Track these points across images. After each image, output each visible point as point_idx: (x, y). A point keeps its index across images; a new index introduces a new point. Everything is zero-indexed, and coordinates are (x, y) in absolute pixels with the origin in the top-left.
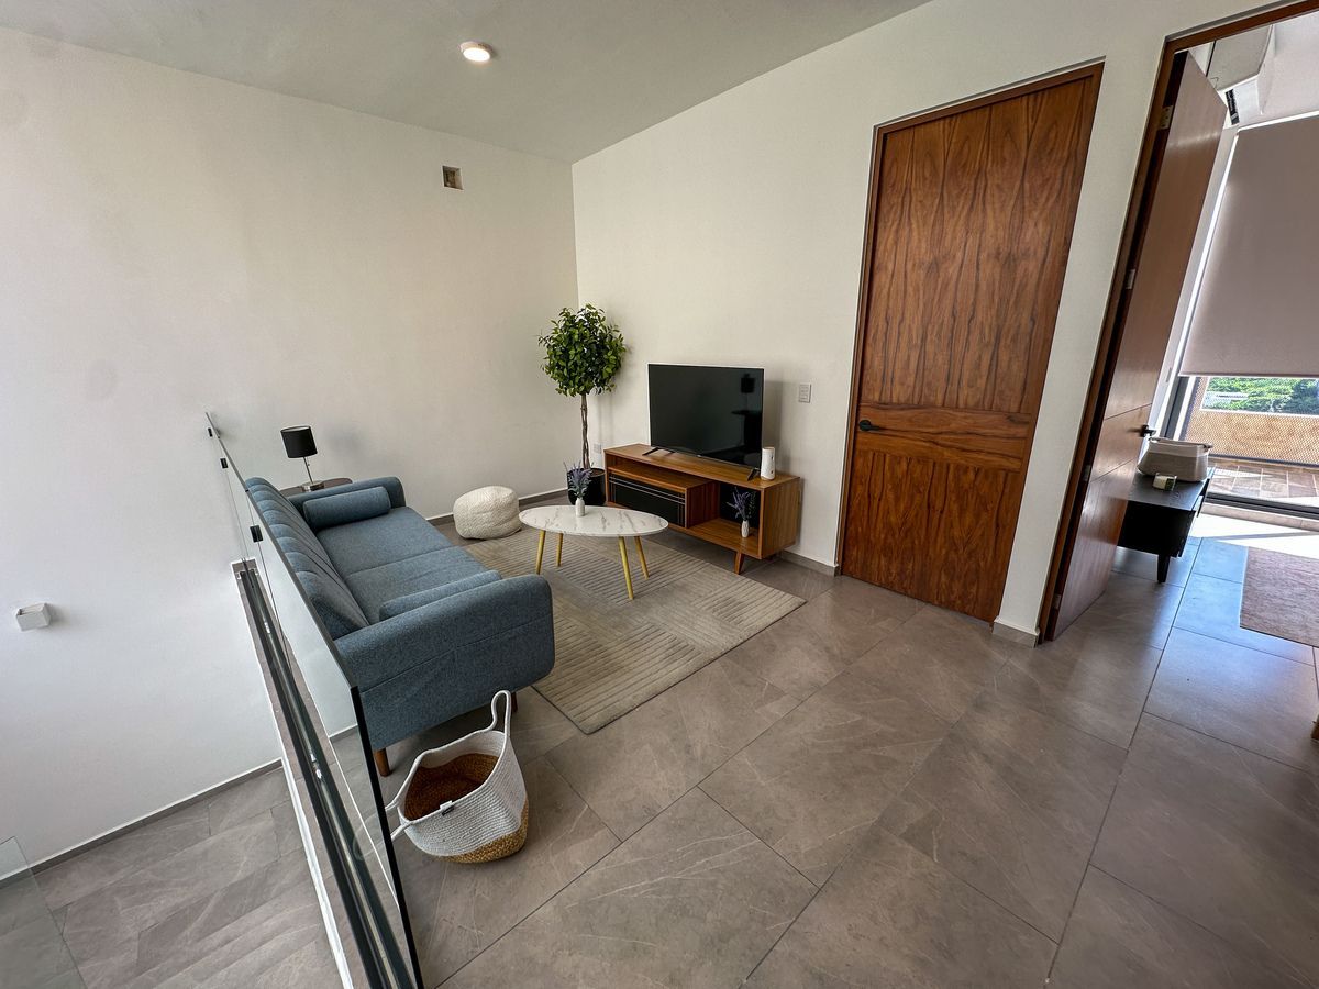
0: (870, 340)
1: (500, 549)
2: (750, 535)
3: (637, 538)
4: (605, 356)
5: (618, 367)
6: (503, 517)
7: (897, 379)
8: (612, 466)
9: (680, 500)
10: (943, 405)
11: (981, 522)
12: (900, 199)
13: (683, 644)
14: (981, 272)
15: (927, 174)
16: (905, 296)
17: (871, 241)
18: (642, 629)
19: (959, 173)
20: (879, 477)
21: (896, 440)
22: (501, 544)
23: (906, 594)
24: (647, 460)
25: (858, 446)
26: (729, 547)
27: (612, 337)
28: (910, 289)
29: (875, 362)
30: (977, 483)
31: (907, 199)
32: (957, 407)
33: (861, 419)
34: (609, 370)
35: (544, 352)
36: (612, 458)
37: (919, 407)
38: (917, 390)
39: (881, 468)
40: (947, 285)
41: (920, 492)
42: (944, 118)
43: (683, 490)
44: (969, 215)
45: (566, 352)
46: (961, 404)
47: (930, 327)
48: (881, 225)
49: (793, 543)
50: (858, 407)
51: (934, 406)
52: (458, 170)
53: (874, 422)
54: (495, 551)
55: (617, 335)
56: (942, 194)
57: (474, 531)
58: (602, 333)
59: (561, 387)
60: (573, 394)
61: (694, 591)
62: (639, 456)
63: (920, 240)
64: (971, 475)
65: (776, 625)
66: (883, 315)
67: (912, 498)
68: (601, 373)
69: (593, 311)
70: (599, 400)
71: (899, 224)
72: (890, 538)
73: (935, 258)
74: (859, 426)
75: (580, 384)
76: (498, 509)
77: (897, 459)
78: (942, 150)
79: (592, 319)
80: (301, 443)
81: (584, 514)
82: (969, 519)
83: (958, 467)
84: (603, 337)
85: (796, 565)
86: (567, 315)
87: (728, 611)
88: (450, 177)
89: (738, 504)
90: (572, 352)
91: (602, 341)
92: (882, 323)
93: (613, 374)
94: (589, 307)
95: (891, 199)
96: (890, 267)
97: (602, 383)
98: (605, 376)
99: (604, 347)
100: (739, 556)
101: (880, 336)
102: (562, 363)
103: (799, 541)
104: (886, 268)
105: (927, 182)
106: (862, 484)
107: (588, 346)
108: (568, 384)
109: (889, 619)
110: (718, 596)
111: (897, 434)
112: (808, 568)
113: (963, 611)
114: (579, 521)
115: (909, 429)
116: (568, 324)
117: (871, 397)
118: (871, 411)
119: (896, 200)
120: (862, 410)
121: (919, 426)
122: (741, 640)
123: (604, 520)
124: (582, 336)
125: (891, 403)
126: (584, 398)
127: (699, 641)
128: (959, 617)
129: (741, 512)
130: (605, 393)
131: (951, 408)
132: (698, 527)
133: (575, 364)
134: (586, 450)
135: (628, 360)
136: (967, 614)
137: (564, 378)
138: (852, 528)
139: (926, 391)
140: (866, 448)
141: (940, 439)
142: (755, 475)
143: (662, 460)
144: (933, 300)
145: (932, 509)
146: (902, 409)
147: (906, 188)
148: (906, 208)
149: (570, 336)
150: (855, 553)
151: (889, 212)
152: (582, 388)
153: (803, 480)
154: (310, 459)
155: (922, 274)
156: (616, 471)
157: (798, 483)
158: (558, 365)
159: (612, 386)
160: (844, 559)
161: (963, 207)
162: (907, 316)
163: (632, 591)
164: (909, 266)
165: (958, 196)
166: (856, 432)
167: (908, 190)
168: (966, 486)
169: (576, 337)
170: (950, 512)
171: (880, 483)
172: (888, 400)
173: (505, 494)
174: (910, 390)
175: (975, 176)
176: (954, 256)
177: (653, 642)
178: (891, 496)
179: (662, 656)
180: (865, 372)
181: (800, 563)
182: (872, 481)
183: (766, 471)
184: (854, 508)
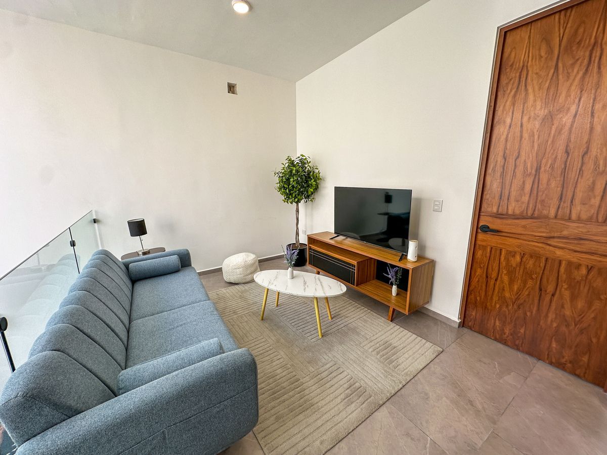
0: (490, 171)
1: (246, 291)
2: (397, 294)
3: (327, 298)
4: (310, 182)
5: (317, 188)
6: (248, 272)
7: (512, 198)
8: (311, 244)
9: (352, 269)
10: (556, 217)
11: (593, 308)
12: (518, 75)
13: (357, 385)
14: (596, 119)
15: (543, 54)
16: (521, 140)
17: (493, 104)
18: (328, 366)
19: (574, 48)
20: (496, 265)
21: (511, 240)
22: (246, 288)
23: (518, 349)
24: (332, 242)
25: (478, 242)
26: (384, 302)
27: (314, 172)
28: (526, 135)
29: (494, 185)
30: (590, 277)
31: (524, 73)
32: (570, 219)
33: (481, 224)
34: (312, 190)
35: (277, 180)
36: (311, 240)
37: (532, 217)
38: (531, 206)
39: (497, 259)
40: (561, 129)
41: (532, 278)
42: (560, 11)
43: (355, 263)
44: (583, 78)
45: (288, 180)
46: (574, 216)
47: (544, 161)
48: (500, 94)
49: (428, 302)
50: (479, 215)
51: (547, 217)
52: (236, 85)
53: (492, 226)
54: (242, 292)
55: (317, 171)
56: (557, 65)
57: (232, 279)
58: (309, 170)
59: (285, 199)
60: (291, 203)
61: (363, 333)
62: (327, 240)
63: (535, 101)
64: (584, 271)
65: (424, 371)
66: (501, 154)
67: (525, 282)
68: (307, 192)
69: (304, 158)
70: (306, 207)
71: (516, 92)
72: (504, 309)
73: (550, 112)
74: (479, 229)
75: (295, 197)
76: (246, 267)
77: (512, 254)
78: (558, 34)
79: (303, 162)
80: (138, 228)
81: (293, 277)
82: (580, 304)
83: (570, 263)
84: (309, 172)
85: (429, 316)
86: (290, 160)
87: (388, 354)
88: (231, 88)
89: (391, 275)
90: (292, 180)
91: (309, 174)
92: (500, 159)
93: (314, 192)
94: (302, 155)
95: (511, 74)
96: (508, 120)
97: (308, 197)
98: (310, 193)
99: (309, 178)
100: (391, 310)
101: (499, 169)
102: (286, 186)
103: (431, 300)
104: (504, 122)
105: (543, 59)
106: (481, 267)
107: (301, 177)
108: (289, 198)
109: (512, 374)
110: (378, 340)
111: (511, 235)
112: (438, 320)
113: (573, 373)
114: (290, 281)
115: (523, 232)
116: (290, 165)
117: (489, 210)
118: (490, 219)
119: (514, 75)
120: (482, 218)
121: (533, 232)
122: (401, 386)
123: (305, 283)
124: (297, 171)
125: (507, 214)
126: (298, 205)
127: (370, 383)
128: (572, 378)
129: (393, 280)
130: (309, 203)
131: (562, 219)
132: (363, 286)
133: (293, 187)
134: (297, 234)
135: (322, 185)
136: (578, 376)
137: (287, 194)
138: (472, 297)
139: (539, 206)
140: (484, 244)
141: (551, 242)
142: (404, 257)
143: (341, 243)
144: (547, 141)
145: (543, 293)
146: (518, 219)
147: (523, 66)
148: (523, 79)
149: (291, 171)
150: (474, 314)
151: (507, 84)
152: (296, 200)
153: (435, 261)
154: (143, 237)
155: (537, 124)
156: (313, 247)
157: (432, 263)
158: (284, 187)
159: (313, 199)
160: (465, 317)
161: (578, 73)
162: (523, 154)
163: (321, 330)
164: (525, 119)
165: (573, 65)
166: (477, 232)
167: (525, 67)
168: (578, 278)
169: (294, 171)
170: (561, 297)
171: (497, 269)
172: (505, 212)
173: (251, 258)
174: (524, 206)
175: (590, 48)
176: (569, 109)
177: (335, 380)
178: (506, 279)
179: (343, 396)
180: (485, 193)
181: (431, 314)
182: (490, 266)
183: (411, 255)
184: (473, 284)
